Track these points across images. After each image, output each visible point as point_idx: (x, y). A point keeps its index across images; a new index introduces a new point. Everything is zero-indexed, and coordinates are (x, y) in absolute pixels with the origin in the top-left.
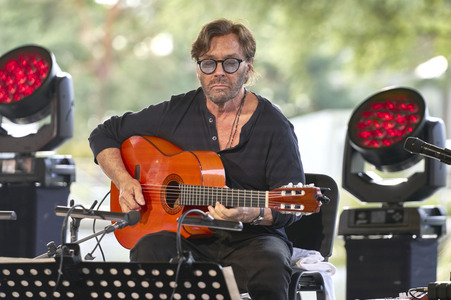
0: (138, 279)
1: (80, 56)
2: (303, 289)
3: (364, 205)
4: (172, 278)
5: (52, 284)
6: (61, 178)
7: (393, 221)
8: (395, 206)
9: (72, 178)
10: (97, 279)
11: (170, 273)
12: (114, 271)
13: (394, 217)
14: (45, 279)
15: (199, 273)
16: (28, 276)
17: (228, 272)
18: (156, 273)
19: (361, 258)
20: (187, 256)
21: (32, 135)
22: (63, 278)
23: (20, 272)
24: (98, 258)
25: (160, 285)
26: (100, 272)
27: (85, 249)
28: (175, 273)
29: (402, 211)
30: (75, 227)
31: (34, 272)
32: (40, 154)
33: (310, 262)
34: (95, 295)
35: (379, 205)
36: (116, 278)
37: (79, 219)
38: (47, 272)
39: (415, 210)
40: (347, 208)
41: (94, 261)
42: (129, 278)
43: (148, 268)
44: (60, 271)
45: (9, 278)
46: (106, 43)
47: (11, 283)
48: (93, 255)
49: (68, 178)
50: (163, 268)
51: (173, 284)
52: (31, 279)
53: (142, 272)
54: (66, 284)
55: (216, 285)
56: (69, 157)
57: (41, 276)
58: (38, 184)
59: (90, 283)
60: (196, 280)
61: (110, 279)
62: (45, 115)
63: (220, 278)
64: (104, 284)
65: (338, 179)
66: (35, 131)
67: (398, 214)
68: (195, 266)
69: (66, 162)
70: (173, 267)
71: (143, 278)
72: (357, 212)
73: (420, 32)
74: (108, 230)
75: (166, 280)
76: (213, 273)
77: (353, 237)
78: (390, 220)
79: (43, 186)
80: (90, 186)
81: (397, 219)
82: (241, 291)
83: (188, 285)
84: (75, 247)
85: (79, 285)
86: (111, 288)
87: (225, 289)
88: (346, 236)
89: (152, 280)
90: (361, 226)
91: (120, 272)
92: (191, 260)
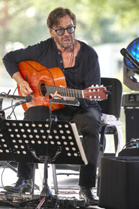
0: (32, 129)
2: (107, 133)
3: (133, 92)
4: (48, 128)
10: (13, 128)
11: (47, 126)
12: (21, 125)
15: (60, 126)
17: (74, 125)
18: (40, 126)
19: (132, 118)
20: (54, 118)
24: (13, 118)
25: (42, 131)
26: (15, 125)
27: (7, 113)
28: (49, 126)
30: (1, 103)
33: (109, 120)
34: (12, 136)
37: (2, 99)
40: (125, 94)
41: (11, 119)
42: (28, 128)
43: (37, 123)
48: (11, 117)
50: (44, 124)
51: (48, 131)
53: (34, 125)
55: (68, 132)
59: (10, 130)
60: (58, 130)
61: (20, 128)
63: (70, 128)
64: (17, 130)
65: (122, 81)
68: (58, 123)
70: (48, 123)
71: (34, 128)
72: (130, 95)
74: (18, 104)
75: (45, 129)
76: (67, 126)
77: (128, 108)
82: (80, 135)
83: (55, 132)
84: (3, 112)
85: (5, 131)
86: (20, 132)
87: (72, 134)
88: (125, 107)
89: (39, 129)
90: (132, 102)
91: (24, 125)
92: (56, 120)
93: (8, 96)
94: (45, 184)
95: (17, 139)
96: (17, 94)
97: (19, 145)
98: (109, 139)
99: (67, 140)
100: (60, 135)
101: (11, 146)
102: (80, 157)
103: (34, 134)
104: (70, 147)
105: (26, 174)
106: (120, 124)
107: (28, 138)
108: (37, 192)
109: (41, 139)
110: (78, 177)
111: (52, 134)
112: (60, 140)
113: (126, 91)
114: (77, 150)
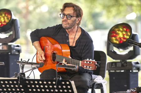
0: (44, 85)
1: (19, 12)
2: (96, 88)
3: (114, 61)
4: (55, 85)
5: (17, 86)
6: (17, 51)
7: (124, 66)
8: (124, 61)
9: (20, 51)
10: (31, 85)
11: (54, 83)
12: (36, 82)
13: (124, 65)
14: (14, 85)
15: (63, 83)
16: (9, 84)
17: (73, 82)
18: (50, 83)
19: (114, 78)
20: (59, 77)
21: (7, 38)
22: (20, 84)
23: (6, 82)
25: (51, 87)
26: (32, 82)
27: (27, 75)
28: (56, 83)
29: (126, 63)
30: (23, 68)
31: (11, 82)
32: (10, 44)
33: (98, 79)
34: (30, 90)
35: (119, 61)
36: (37, 84)
37: (24, 65)
38: (15, 82)
39: (131, 62)
40: (109, 62)
41: (30, 79)
42: (41, 84)
43: (47, 81)
44: (19, 82)
45: (3, 84)
47: (4, 86)
48: (29, 77)
49: (19, 51)
50: (52, 81)
51: (55, 87)
52: (10, 84)
53: (45, 83)
54: (21, 86)
55: (69, 87)
56: (19, 45)
57: (13, 84)
58: (9, 53)
59: (29, 86)
60: (62, 85)
61: (35, 85)
62: (11, 31)
63: (70, 84)
64: (33, 86)
65: (106, 53)
66: (8, 36)
67: (125, 64)
68: (62, 81)
69: (18, 46)
70: (55, 81)
71: (45, 84)
72: (112, 63)
73: (127, 5)
74: (34, 68)
75: (53, 85)
76: (68, 83)
77: (111, 71)
79: (11, 54)
81: (125, 65)
83: (60, 87)
84: (24, 74)
85: (25, 86)
87: (71, 88)
88: (109, 71)
89: (48, 85)
90: (114, 68)
91: (38, 82)
92: (61, 79)
93: (27, 63)
100: (63, 89)
106: (105, 82)
111: (57, 88)
113: (109, 60)
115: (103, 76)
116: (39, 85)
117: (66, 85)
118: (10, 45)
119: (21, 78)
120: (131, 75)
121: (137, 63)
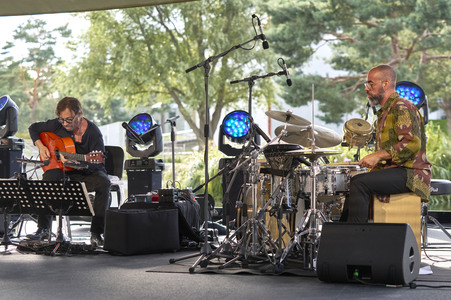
0: (49, 187)
1: (25, 99)
2: (112, 191)
3: (134, 158)
4: (62, 187)
5: (16, 189)
6: (19, 147)
9: (23, 147)
10: (34, 187)
11: (61, 185)
12: (40, 184)
14: (14, 187)
15: (72, 185)
17: (83, 184)
18: (56, 185)
19: (133, 179)
22: (21, 187)
23: (4, 184)
24: (34, 179)
25: (57, 189)
26: (35, 184)
27: (29, 175)
28: (63, 185)
29: (148, 160)
30: (25, 167)
31: (9, 184)
32: (10, 137)
33: (114, 180)
34: (33, 193)
35: (139, 158)
37: (26, 164)
38: (14, 184)
39: (153, 160)
40: (127, 159)
41: (32, 180)
43: (53, 183)
44: (19, 184)
46: (34, 94)
48: (32, 178)
50: (59, 183)
51: (63, 189)
52: (8, 187)
53: (50, 184)
54: (22, 189)
55: (79, 190)
56: (21, 138)
57: (12, 186)
58: (10, 149)
59: (31, 189)
60: (71, 188)
61: (39, 187)
63: (80, 187)
64: (36, 189)
65: (124, 148)
67: (146, 162)
68: (71, 182)
69: (20, 140)
70: (62, 182)
72: (131, 160)
74: (38, 167)
75: (60, 187)
76: (78, 185)
77: (130, 170)
78: (143, 164)
79: (12, 150)
80: (31, 151)
81: (146, 164)
83: (68, 189)
84: (25, 174)
85: (27, 190)
86: (39, 190)
87: (82, 191)
88: (127, 170)
89: (55, 187)
90: (133, 166)
91: (42, 184)
93: (30, 161)
94: (60, 232)
95: (37, 196)
96: (39, 159)
97: (39, 200)
98: (114, 195)
99: (78, 196)
100: (72, 192)
101: (32, 201)
102: (88, 210)
103: (51, 192)
104: (81, 202)
105: (44, 225)
106: (122, 183)
107: (46, 195)
108: (54, 239)
109: (56, 195)
110: (89, 227)
111: (65, 191)
112: (72, 196)
113: (127, 156)
114: (87, 204)
115: (120, 177)
116: (44, 187)
117: (76, 188)
118: (11, 139)
119: (22, 179)
120: (154, 175)
121: (161, 161)
